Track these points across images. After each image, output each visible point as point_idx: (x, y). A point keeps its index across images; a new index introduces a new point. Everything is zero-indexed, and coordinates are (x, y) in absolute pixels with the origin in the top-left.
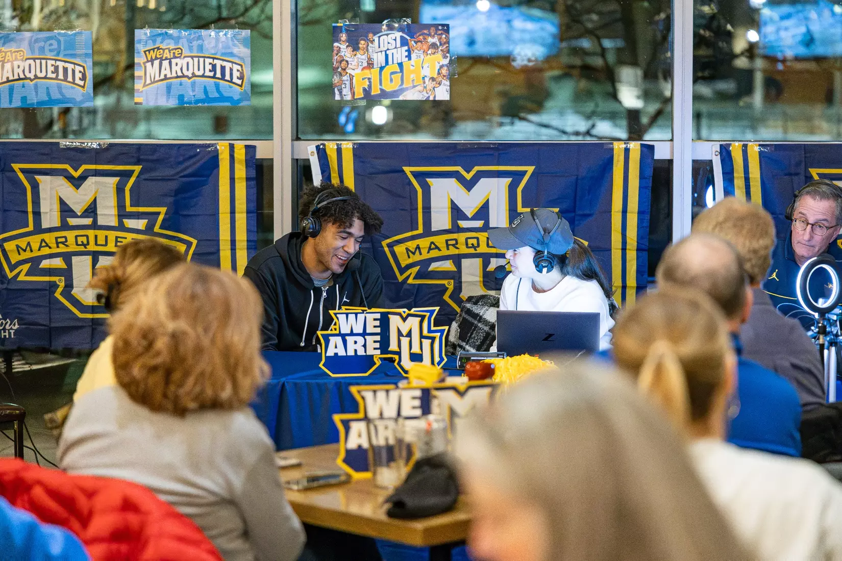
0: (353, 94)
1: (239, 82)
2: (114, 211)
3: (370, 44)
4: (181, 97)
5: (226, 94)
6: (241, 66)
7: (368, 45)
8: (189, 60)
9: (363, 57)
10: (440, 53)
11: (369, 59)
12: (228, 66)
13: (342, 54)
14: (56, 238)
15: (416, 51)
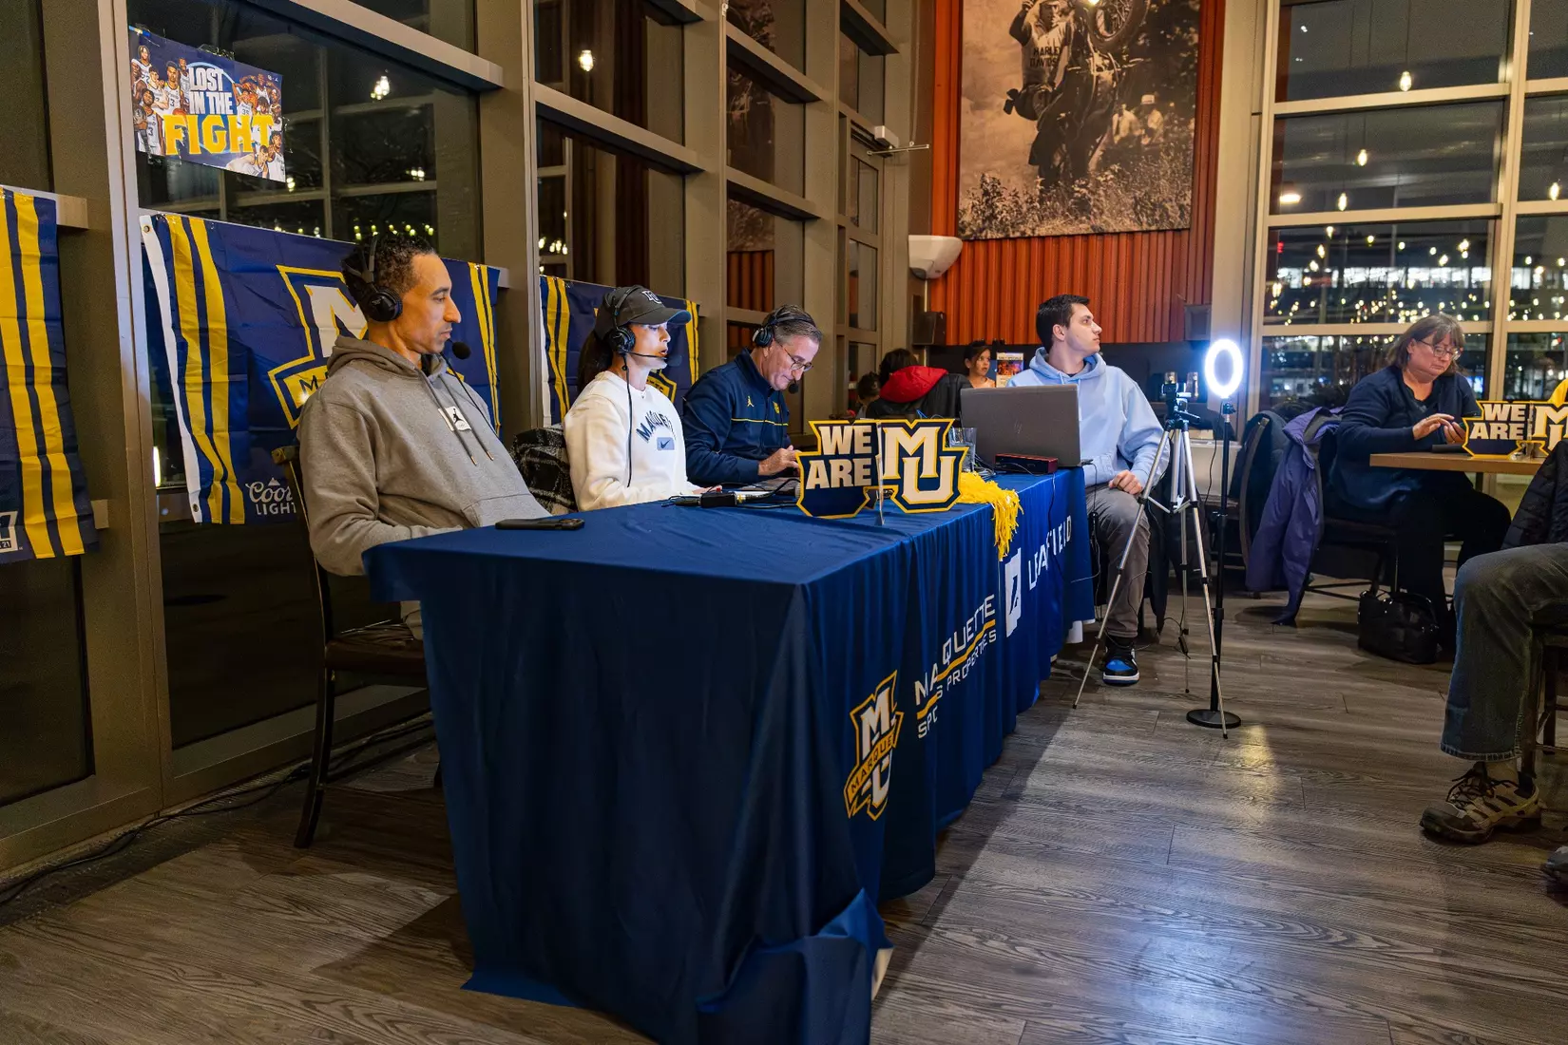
0: (163, 146)
3: (182, 76)
7: (179, 77)
10: (271, 114)
11: (183, 98)
13: (145, 80)
15: (242, 103)
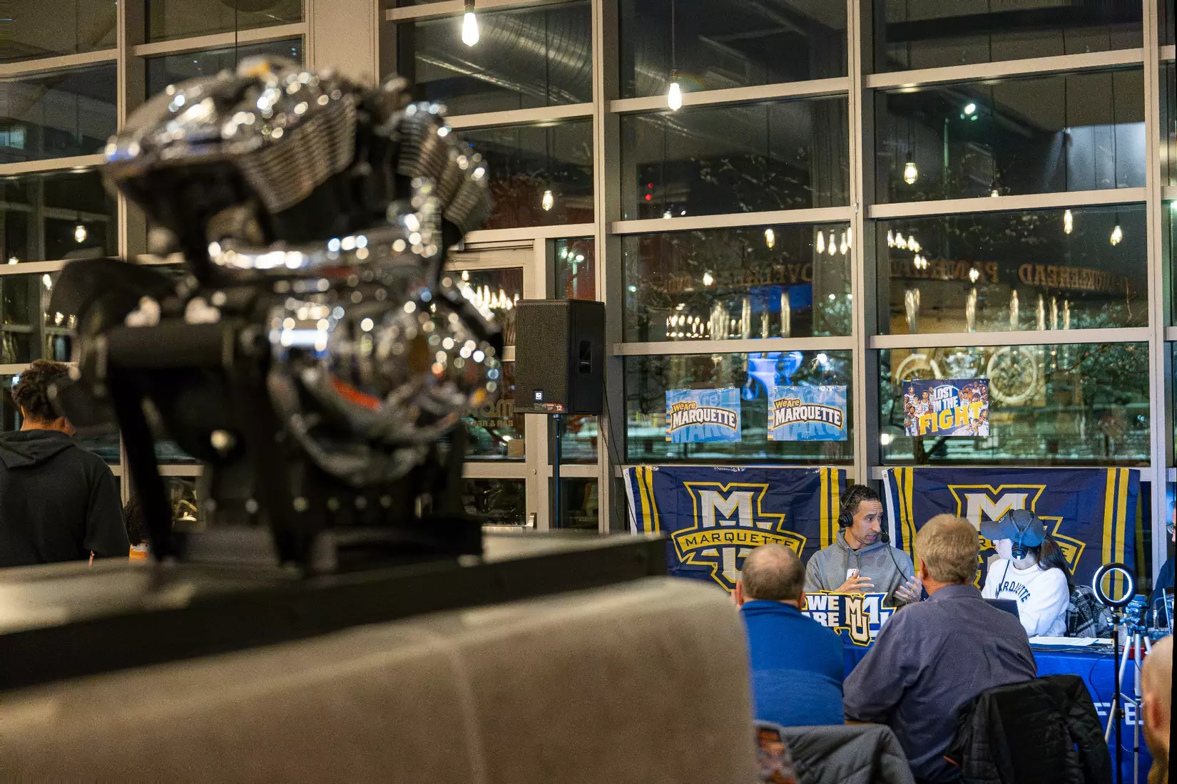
0: (919, 431)
1: (839, 423)
2: (750, 516)
4: (799, 435)
5: (830, 432)
6: (840, 411)
7: (929, 396)
8: (805, 408)
9: (926, 404)
10: (981, 400)
11: (930, 406)
12: (831, 412)
13: (911, 403)
14: (713, 535)
15: (964, 399)
